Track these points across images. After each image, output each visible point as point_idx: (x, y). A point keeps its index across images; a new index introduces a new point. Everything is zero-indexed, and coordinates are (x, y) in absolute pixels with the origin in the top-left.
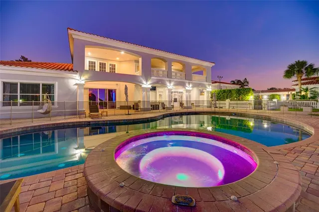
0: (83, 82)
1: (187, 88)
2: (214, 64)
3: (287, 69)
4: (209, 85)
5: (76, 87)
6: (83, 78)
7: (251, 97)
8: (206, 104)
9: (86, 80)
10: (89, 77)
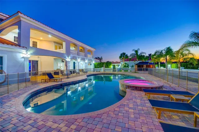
0: (29, 56)
1: (86, 62)
2: (95, 50)
3: (120, 55)
4: (94, 60)
5: (23, 59)
6: (29, 53)
7: (112, 67)
8: (92, 70)
9: (31, 54)
10: (33, 53)
